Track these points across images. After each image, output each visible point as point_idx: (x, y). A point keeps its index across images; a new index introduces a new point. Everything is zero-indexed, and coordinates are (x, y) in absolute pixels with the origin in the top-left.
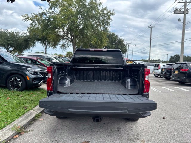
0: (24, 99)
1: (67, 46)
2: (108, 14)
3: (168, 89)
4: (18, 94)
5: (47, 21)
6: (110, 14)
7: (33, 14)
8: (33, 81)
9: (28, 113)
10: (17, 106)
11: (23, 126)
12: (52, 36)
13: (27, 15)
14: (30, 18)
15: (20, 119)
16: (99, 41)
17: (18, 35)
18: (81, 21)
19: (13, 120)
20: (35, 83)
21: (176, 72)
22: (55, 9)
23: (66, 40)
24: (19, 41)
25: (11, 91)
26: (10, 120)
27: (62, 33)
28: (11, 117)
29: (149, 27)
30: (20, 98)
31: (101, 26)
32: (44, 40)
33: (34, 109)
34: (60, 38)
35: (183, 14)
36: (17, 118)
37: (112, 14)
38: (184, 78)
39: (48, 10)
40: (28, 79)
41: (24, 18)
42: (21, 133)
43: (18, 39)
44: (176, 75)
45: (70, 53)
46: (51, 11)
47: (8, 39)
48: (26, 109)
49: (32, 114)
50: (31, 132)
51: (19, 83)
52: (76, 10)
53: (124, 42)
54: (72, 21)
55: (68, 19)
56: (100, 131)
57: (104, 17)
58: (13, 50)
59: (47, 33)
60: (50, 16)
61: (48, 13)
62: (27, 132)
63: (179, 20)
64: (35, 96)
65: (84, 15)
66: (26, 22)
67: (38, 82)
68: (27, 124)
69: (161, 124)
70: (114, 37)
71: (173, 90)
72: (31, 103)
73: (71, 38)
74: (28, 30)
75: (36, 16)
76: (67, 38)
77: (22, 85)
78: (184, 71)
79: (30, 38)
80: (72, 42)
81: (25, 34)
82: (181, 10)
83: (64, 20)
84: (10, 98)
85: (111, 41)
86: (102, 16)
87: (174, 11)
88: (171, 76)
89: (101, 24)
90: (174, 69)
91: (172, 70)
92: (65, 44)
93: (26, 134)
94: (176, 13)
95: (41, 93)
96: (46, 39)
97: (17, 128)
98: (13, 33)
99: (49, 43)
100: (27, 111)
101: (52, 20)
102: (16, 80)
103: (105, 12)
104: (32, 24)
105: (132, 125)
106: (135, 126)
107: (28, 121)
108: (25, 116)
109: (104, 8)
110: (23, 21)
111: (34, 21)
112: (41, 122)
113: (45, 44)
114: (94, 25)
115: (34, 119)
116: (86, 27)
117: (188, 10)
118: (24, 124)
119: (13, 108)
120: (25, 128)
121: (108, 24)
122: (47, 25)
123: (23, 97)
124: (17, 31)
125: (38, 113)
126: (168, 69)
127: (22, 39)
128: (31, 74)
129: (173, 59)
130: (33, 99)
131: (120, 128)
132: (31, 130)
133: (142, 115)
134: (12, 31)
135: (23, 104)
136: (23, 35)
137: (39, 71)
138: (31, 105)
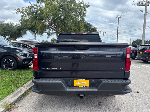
0: (16, 77)
1: (52, 34)
2: (84, 7)
3: (135, 66)
4: (10, 73)
5: (35, 13)
6: (86, 6)
7: (23, 8)
8: (23, 61)
9: (18, 90)
10: (9, 84)
11: (13, 103)
12: (39, 26)
13: (19, 9)
14: (22, 11)
15: (10, 96)
16: (78, 29)
17: (13, 26)
18: (62, 13)
19: (4, 97)
20: (25, 63)
21: (141, 53)
22: (41, 3)
23: (51, 29)
24: (13, 30)
25: (5, 70)
26: (1, 97)
27: (47, 23)
28: (2, 94)
29: (117, 18)
30: (12, 76)
31: (78, 17)
32: (33, 29)
33: (23, 86)
34: (46, 27)
35: (145, 6)
36: (8, 95)
37: (87, 7)
38: (148, 57)
39: (35, 4)
40: (19, 60)
41: (17, 11)
42: (11, 109)
43: (13, 29)
44: (141, 55)
45: (54, 40)
46: (38, 5)
47: (4, 29)
48: (16, 86)
49: (22, 90)
50: (20, 108)
51: (12, 64)
52: (58, 4)
53: (96, 30)
54: (55, 13)
55: (52, 11)
56: (83, 105)
57: (81, 9)
58: (9, 38)
59: (35, 23)
60: (37, 9)
61: (36, 7)
62: (16, 108)
63: (142, 11)
64: (25, 74)
65: (65, 8)
66: (18, 14)
67: (28, 62)
68: (17, 100)
69: (137, 98)
70: (89, 26)
71: (140, 67)
72: (22, 80)
73: (55, 27)
74: (20, 21)
75: (26, 10)
76: (52, 27)
77: (14, 66)
78: (148, 51)
79: (22, 27)
80: (56, 31)
81: (18, 25)
82: (143, 3)
83: (49, 12)
84: (3, 77)
85: (86, 29)
86: (79, 8)
87: (138, 4)
88: (137, 56)
89: (79, 15)
90: (139, 50)
91: (138, 51)
92: (50, 32)
93: (15, 109)
94: (139, 6)
95: (30, 72)
96: (34, 29)
97: (7, 105)
98: (8, 24)
99: (37, 32)
100: (18, 88)
101: (39, 12)
102: (8, 60)
103: (82, 5)
104: (23, 16)
105: (111, 100)
106: (114, 100)
107: (18, 97)
108: (15, 93)
109: (81, 1)
110: (16, 13)
111: (25, 13)
112: (30, 97)
113: (34, 32)
114: (73, 16)
115: (24, 95)
116: (67, 18)
117: (149, 3)
118: (14, 100)
119: (5, 85)
120: (15, 104)
121: (84, 15)
122: (35, 16)
123: (15, 75)
124: (11, 23)
125: (27, 90)
126: (134, 50)
127: (16, 29)
128: (22, 55)
129: (135, 43)
130: (23, 76)
131: (100, 102)
132: (20, 106)
133: (124, 92)
134: (8, 23)
135: (14, 82)
136: (17, 26)
137: (28, 53)
138: (21, 83)
